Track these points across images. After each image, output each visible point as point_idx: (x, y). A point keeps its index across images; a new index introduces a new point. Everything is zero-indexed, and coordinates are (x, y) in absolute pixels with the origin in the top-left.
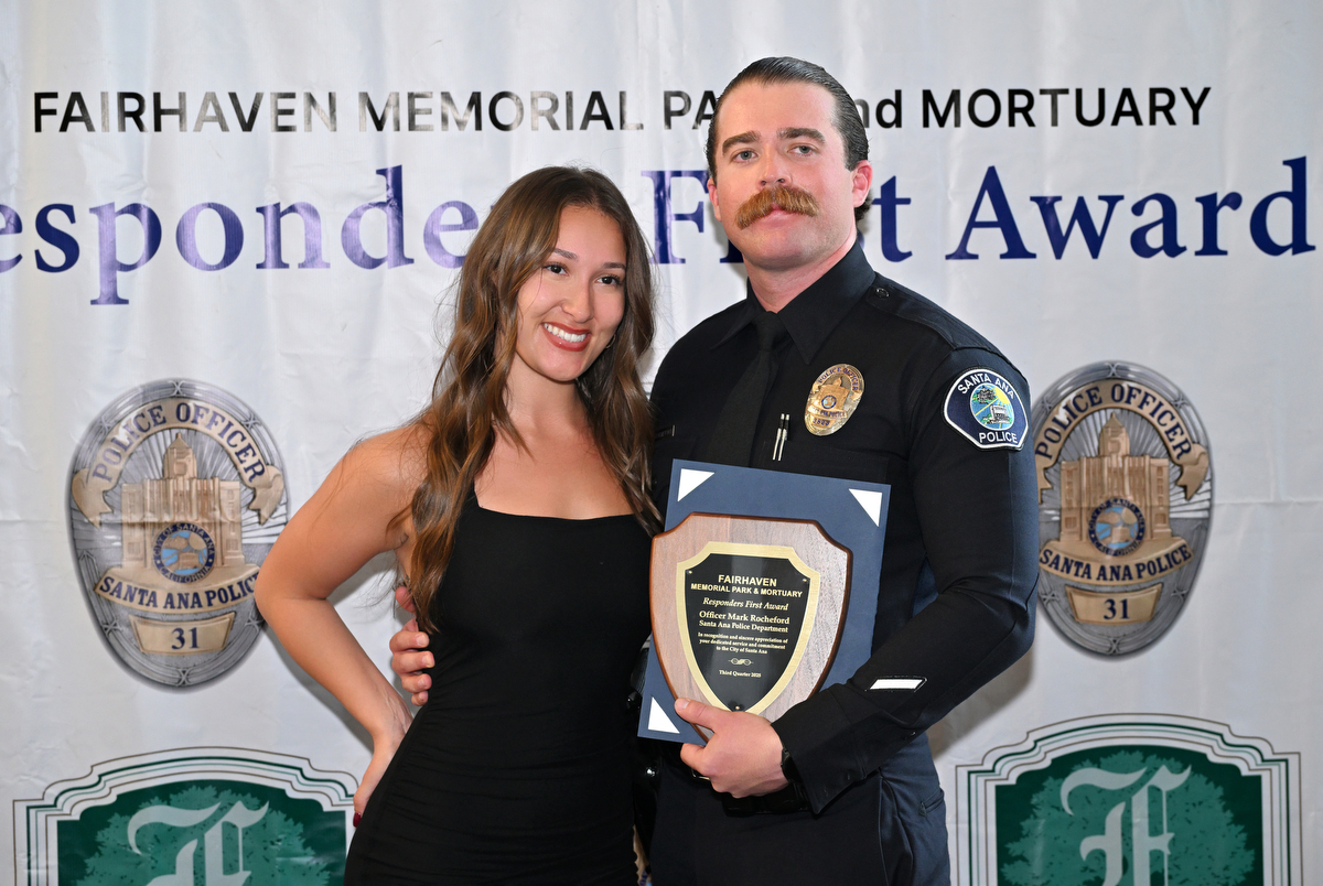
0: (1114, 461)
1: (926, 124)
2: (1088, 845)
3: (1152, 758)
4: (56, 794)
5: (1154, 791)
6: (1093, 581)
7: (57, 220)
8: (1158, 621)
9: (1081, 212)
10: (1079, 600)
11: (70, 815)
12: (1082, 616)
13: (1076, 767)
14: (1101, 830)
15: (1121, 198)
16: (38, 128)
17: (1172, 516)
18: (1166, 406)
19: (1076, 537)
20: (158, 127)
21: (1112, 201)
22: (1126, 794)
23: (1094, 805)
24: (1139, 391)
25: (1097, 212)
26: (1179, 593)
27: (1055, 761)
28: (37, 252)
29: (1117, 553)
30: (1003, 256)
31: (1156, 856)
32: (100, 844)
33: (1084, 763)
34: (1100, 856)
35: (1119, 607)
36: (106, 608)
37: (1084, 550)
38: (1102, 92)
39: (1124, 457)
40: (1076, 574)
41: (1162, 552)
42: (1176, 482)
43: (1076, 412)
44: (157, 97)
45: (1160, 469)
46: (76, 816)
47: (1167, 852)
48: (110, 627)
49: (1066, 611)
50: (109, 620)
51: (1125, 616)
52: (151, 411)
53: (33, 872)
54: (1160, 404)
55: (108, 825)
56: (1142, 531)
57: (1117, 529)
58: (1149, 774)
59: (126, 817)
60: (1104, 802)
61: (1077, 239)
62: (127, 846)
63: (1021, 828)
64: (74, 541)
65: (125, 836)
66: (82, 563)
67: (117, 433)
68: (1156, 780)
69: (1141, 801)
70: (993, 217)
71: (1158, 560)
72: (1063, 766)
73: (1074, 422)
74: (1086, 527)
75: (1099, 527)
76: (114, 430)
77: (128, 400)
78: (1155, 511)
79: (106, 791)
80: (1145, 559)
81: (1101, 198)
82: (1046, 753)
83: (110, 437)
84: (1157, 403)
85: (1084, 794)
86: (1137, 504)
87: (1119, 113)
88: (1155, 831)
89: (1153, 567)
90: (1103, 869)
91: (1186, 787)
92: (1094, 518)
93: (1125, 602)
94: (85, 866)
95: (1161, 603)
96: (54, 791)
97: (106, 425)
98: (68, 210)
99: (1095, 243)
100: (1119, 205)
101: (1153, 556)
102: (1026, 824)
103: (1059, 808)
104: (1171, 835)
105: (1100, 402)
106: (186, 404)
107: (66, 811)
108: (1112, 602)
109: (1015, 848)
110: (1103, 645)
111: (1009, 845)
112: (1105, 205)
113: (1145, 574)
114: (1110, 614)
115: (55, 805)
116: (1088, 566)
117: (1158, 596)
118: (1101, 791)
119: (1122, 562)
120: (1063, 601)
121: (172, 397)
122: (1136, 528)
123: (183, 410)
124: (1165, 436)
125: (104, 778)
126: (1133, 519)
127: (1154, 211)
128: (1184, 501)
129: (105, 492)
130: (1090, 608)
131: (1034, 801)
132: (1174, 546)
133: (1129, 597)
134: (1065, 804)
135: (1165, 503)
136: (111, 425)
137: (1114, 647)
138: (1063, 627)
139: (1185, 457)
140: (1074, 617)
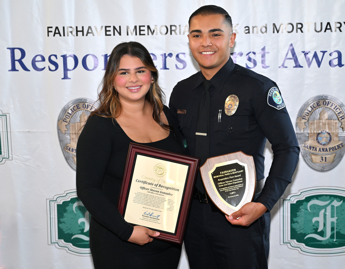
0: (324, 121)
1: (274, 32)
2: (314, 220)
3: (332, 198)
4: (56, 198)
5: (333, 207)
6: (317, 152)
7: (53, 58)
8: (335, 163)
9: (315, 55)
10: (313, 157)
11: (60, 203)
12: (314, 161)
13: (312, 199)
14: (318, 216)
15: (326, 51)
16: (48, 36)
17: (339, 135)
18: (338, 107)
19: (313, 141)
20: (77, 35)
21: (324, 52)
22: (325, 207)
23: (316, 210)
24: (331, 103)
25: (320, 55)
26: (340, 156)
27: (306, 198)
28: (49, 66)
29: (324, 145)
30: (294, 67)
31: (332, 223)
32: (67, 210)
33: (314, 199)
34: (318, 222)
35: (324, 159)
36: (67, 154)
37: (315, 144)
38: (321, 23)
39: (326, 120)
40: (313, 150)
41: (336, 145)
42: (340, 127)
43: (313, 108)
44: (77, 27)
45: (336, 123)
46: (61, 203)
47: (335, 222)
48: (68, 158)
49: (310, 159)
50: (68, 156)
51: (326, 161)
52: (77, 106)
53: (51, 216)
54: (336, 106)
55: (69, 206)
56: (331, 139)
57: (324, 139)
58: (331, 202)
59: (73, 204)
60: (319, 209)
61: (314, 63)
62: (73, 211)
63: (297, 215)
64: (59, 137)
65: (73, 208)
66: (61, 142)
67: (69, 111)
68: (333, 203)
69: (329, 209)
70: (291, 57)
71: (335, 147)
72: (308, 199)
73: (313, 110)
74: (315, 138)
75: (319, 138)
76: (68, 110)
77: (71, 103)
78: (334, 134)
79: (68, 198)
80: (331, 147)
81: (321, 52)
82: (304, 196)
83: (67, 112)
84: (335, 106)
85: (314, 207)
86: (329, 132)
87: (326, 29)
88: (332, 216)
89: (333, 149)
90: (318, 225)
91: (341, 206)
92: (318, 135)
93: (326, 158)
94: (63, 215)
95: (335, 158)
96: (56, 197)
97: (66, 109)
98: (56, 56)
99: (319, 64)
100: (326, 53)
101: (333, 146)
102: (298, 213)
103: (307, 210)
104: (337, 218)
105: (320, 105)
106: (85, 104)
107: (59, 202)
108: (322, 157)
109: (295, 219)
110: (320, 168)
111: (294, 219)
112: (322, 53)
113: (331, 150)
114: (322, 160)
115: (56, 200)
116: (316, 148)
117: (335, 156)
118: (318, 206)
119: (325, 147)
120: (309, 157)
121: (82, 102)
122: (329, 138)
123: (84, 105)
124: (337, 115)
125: (67, 194)
126: (329, 136)
127: (335, 55)
128: (342, 132)
129: (66, 125)
130: (317, 159)
131: (300, 208)
132: (340, 143)
133: (327, 156)
134: (309, 209)
135: (337, 132)
136: (67, 109)
137: (323, 169)
138: (309, 164)
139: (343, 120)
140: (312, 161)
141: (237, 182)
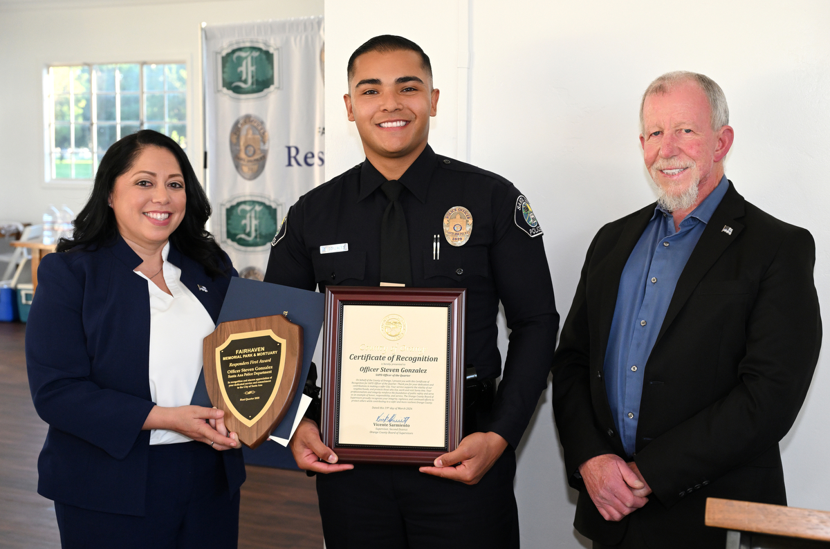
141: (261, 373)
